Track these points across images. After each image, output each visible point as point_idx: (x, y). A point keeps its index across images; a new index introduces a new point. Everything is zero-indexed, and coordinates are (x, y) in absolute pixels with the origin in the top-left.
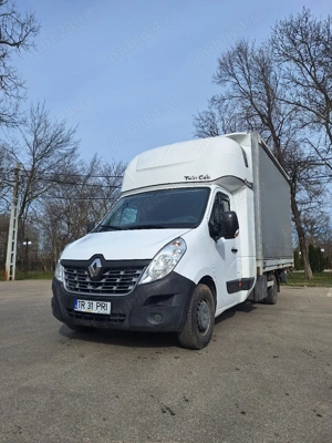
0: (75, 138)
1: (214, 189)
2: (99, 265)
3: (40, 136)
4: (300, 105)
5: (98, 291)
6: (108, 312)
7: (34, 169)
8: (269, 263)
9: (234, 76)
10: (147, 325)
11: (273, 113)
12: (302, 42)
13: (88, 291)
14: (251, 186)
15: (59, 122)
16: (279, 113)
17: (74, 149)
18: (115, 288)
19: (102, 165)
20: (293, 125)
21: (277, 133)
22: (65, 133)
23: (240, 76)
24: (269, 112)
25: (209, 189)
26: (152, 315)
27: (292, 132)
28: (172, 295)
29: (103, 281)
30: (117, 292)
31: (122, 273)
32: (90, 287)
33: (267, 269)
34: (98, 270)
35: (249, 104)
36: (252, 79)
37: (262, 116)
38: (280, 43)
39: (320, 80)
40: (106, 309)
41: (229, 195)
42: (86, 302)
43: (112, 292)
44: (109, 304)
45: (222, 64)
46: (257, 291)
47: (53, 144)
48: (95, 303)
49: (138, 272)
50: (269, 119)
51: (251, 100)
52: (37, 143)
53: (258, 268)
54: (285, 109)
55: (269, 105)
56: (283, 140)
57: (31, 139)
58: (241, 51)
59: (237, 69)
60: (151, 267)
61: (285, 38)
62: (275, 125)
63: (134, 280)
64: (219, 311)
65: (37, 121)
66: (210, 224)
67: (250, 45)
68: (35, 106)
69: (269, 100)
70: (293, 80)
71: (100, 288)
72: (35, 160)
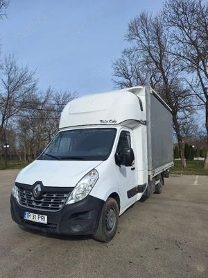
0: (35, 77)
1: (119, 129)
2: (39, 190)
3: (12, 76)
4: (180, 56)
5: (39, 207)
6: (46, 222)
7: (9, 98)
8: (156, 170)
9: (138, 35)
10: (71, 232)
11: (163, 61)
12: (183, 13)
13: (33, 206)
14: (145, 123)
15: (24, 67)
16: (167, 61)
17: (34, 85)
18: (50, 206)
19: (54, 94)
20: (176, 69)
21: (166, 74)
22: (28, 74)
23: (142, 35)
24: (161, 60)
25: (116, 130)
26: (75, 226)
27: (175, 73)
28: (89, 211)
29: (42, 200)
30: (51, 209)
31: (55, 196)
32: (34, 204)
33: (155, 175)
34: (39, 193)
35: (148, 54)
36: (150, 38)
37: (156, 63)
38: (169, 14)
39: (194, 39)
40: (44, 220)
41: (130, 131)
42: (32, 214)
43: (48, 208)
44: (46, 217)
45: (130, 27)
46: (149, 190)
47: (21, 81)
48: (37, 215)
49: (65, 196)
50: (161, 64)
51: (149, 52)
52: (10, 81)
53: (149, 176)
54: (171, 58)
55: (160, 56)
56: (170, 79)
57: (6, 78)
58: (143, 19)
59: (140, 31)
60: (74, 192)
61: (172, 10)
62: (165, 69)
63: (63, 201)
64: (121, 212)
65: (9, 67)
66: (116, 156)
67: (149, 15)
68: (8, 57)
69: (161, 53)
70: (177, 39)
71: (40, 205)
72: (9, 92)
